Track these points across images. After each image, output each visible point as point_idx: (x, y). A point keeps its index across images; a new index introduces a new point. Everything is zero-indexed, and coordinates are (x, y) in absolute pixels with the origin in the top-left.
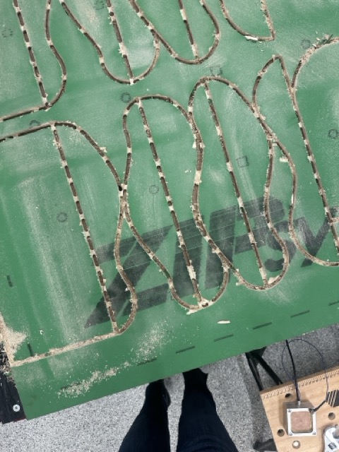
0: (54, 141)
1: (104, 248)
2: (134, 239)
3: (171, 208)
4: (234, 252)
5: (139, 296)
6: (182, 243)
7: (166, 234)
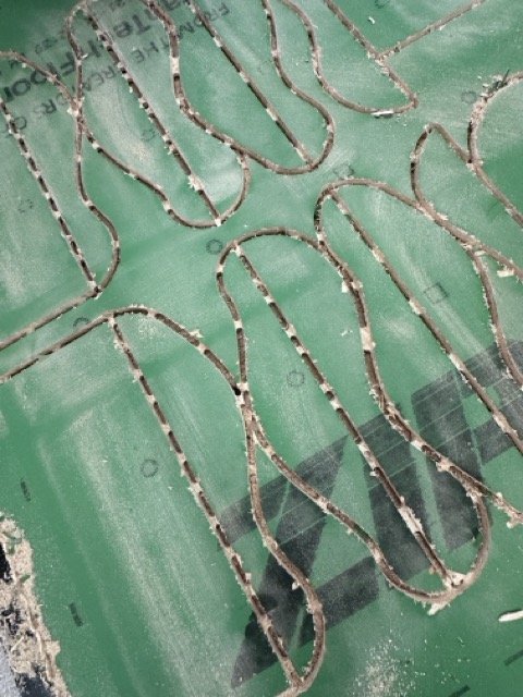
0: (116, 341)
1: (233, 510)
2: (283, 480)
3: (335, 404)
4: (479, 460)
5: (321, 594)
6: (373, 465)
7: (340, 456)
